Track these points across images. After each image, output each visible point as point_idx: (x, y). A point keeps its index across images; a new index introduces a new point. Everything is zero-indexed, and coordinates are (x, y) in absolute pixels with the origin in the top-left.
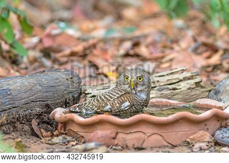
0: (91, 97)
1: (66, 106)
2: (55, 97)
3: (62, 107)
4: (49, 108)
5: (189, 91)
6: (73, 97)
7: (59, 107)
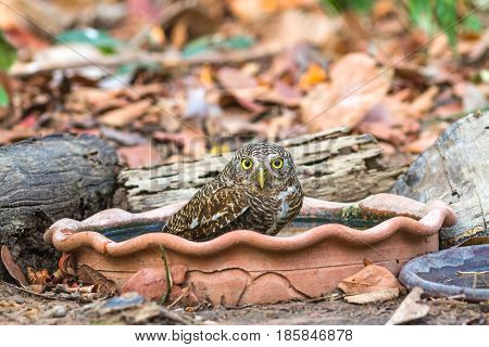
0: (138, 194)
1: (83, 214)
2: (56, 195)
3: (72, 217)
4: (42, 220)
5: (352, 177)
6: (98, 194)
7: (66, 216)
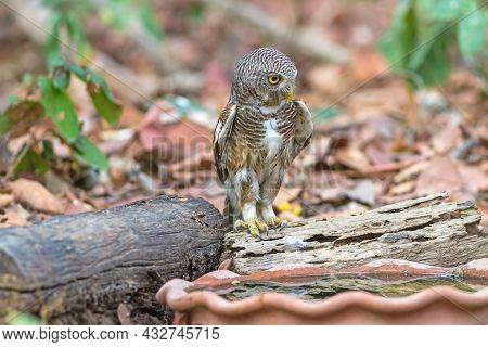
1: (191, 275)
2: (167, 256)
3: (182, 277)
4: (154, 281)
5: (454, 242)
6: (206, 255)
7: (176, 277)
